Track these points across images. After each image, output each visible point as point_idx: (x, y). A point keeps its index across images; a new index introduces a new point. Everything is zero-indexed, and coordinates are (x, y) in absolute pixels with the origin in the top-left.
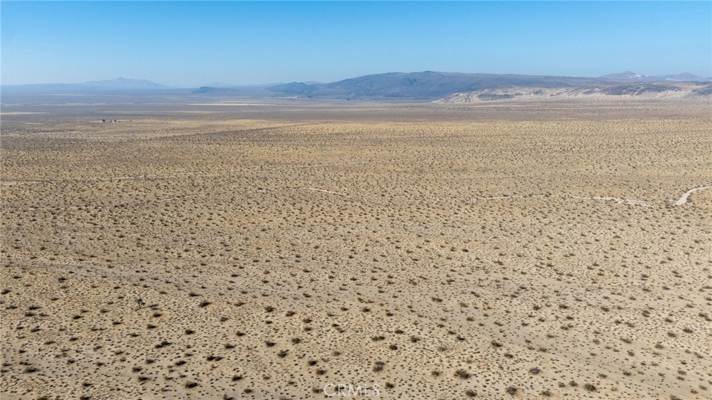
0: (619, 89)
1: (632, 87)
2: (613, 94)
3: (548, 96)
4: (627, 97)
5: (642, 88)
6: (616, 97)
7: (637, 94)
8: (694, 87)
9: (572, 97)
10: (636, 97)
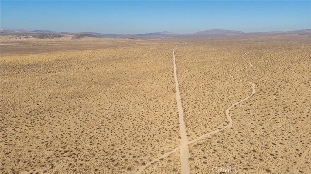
0: (42, 36)
1: (47, 35)
2: (40, 38)
3: (4, 39)
4: (48, 39)
5: (52, 36)
6: (42, 40)
7: (52, 38)
8: (72, 36)
9: (19, 39)
10: (52, 39)
